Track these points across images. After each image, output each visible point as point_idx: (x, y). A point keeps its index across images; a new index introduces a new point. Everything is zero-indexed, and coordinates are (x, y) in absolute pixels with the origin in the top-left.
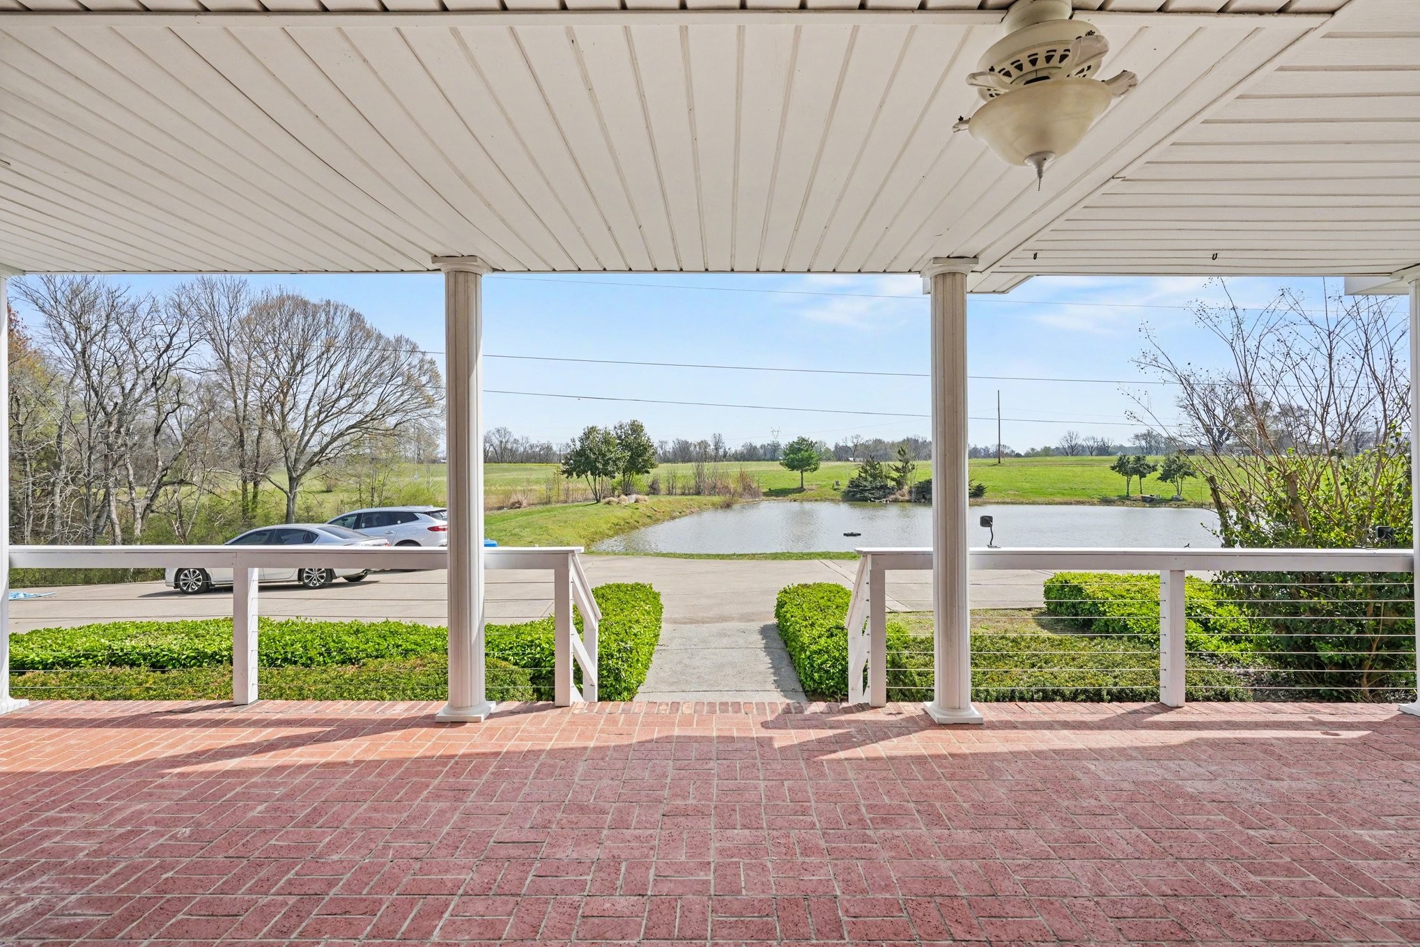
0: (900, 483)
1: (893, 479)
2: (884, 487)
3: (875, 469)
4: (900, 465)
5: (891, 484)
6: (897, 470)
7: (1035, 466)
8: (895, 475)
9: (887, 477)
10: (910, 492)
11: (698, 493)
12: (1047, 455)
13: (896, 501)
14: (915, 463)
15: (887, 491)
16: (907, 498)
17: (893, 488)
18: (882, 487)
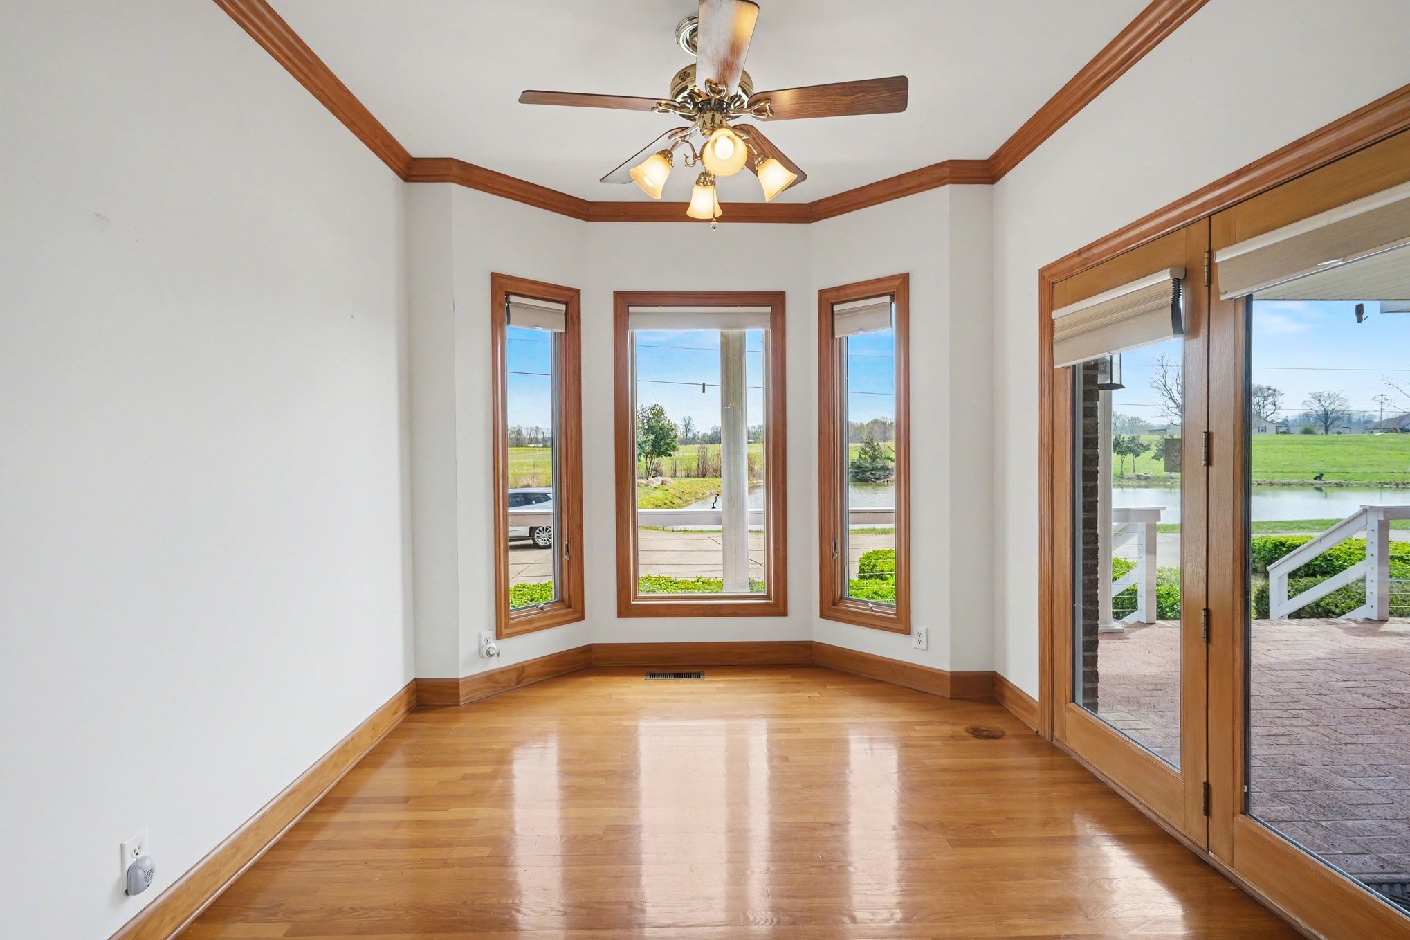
11: (704, 475)
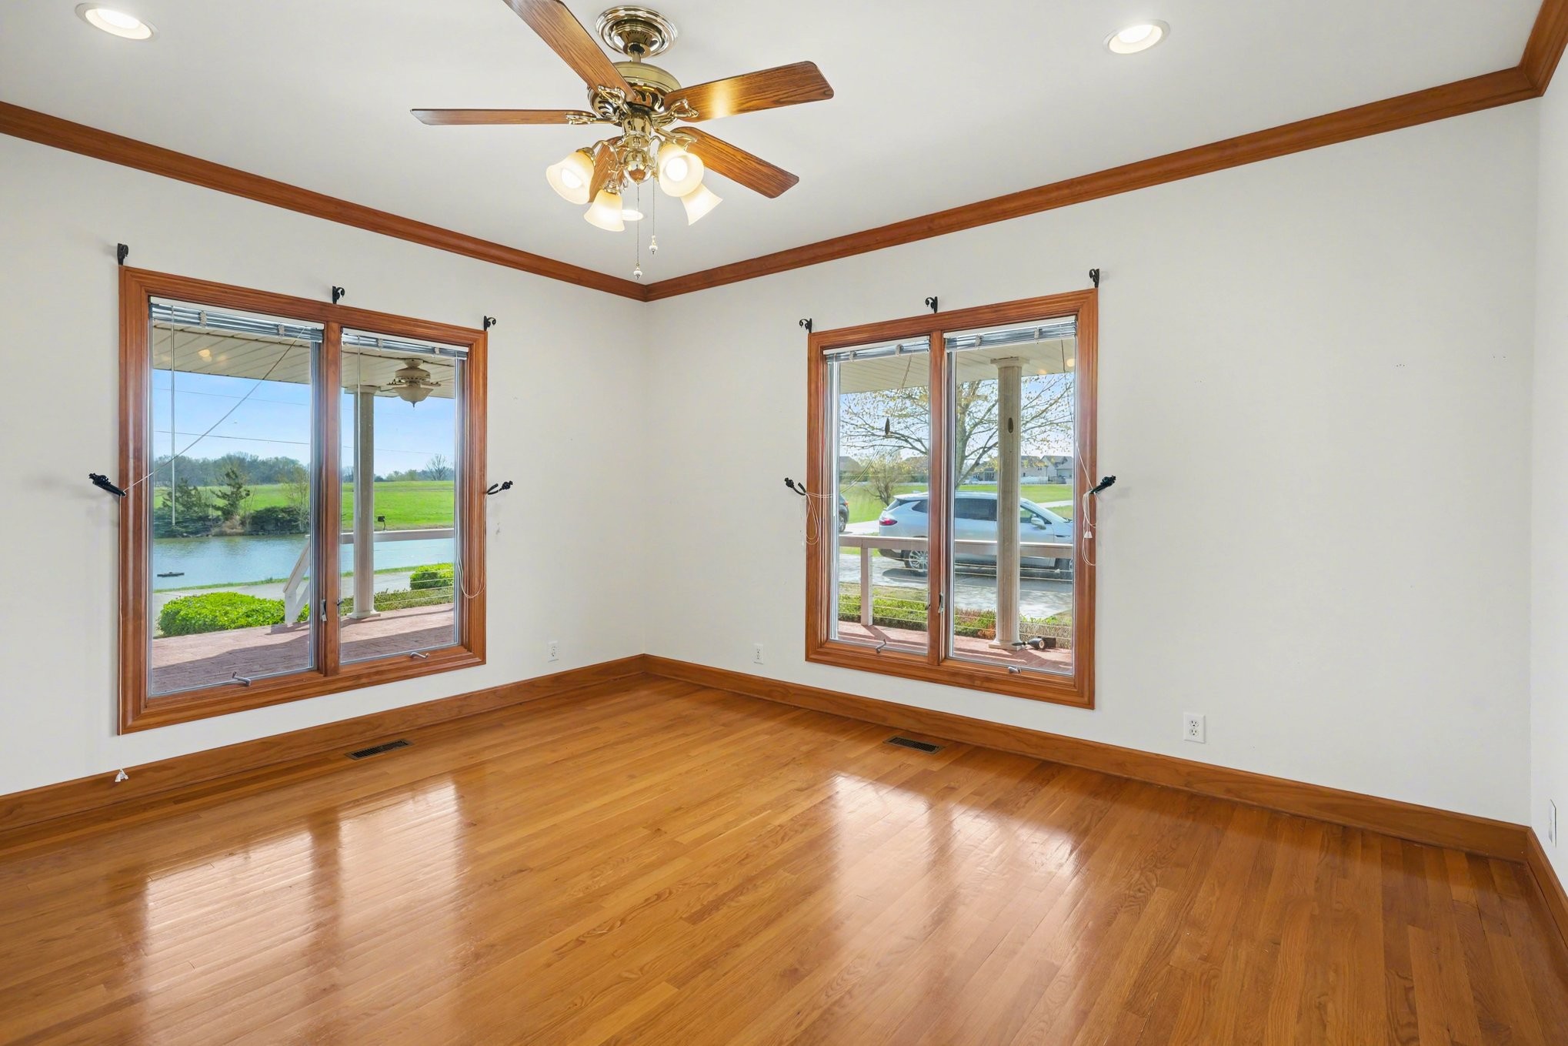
0: (227, 514)
1: (217, 508)
2: (204, 519)
3: (189, 494)
4: (227, 490)
5: (213, 513)
6: (224, 496)
7: (401, 491)
8: (221, 503)
9: (208, 506)
10: (243, 523)
12: (413, 479)
13: (222, 534)
14: (251, 488)
15: (208, 523)
16: (239, 530)
17: (217, 519)
18: (200, 519)
